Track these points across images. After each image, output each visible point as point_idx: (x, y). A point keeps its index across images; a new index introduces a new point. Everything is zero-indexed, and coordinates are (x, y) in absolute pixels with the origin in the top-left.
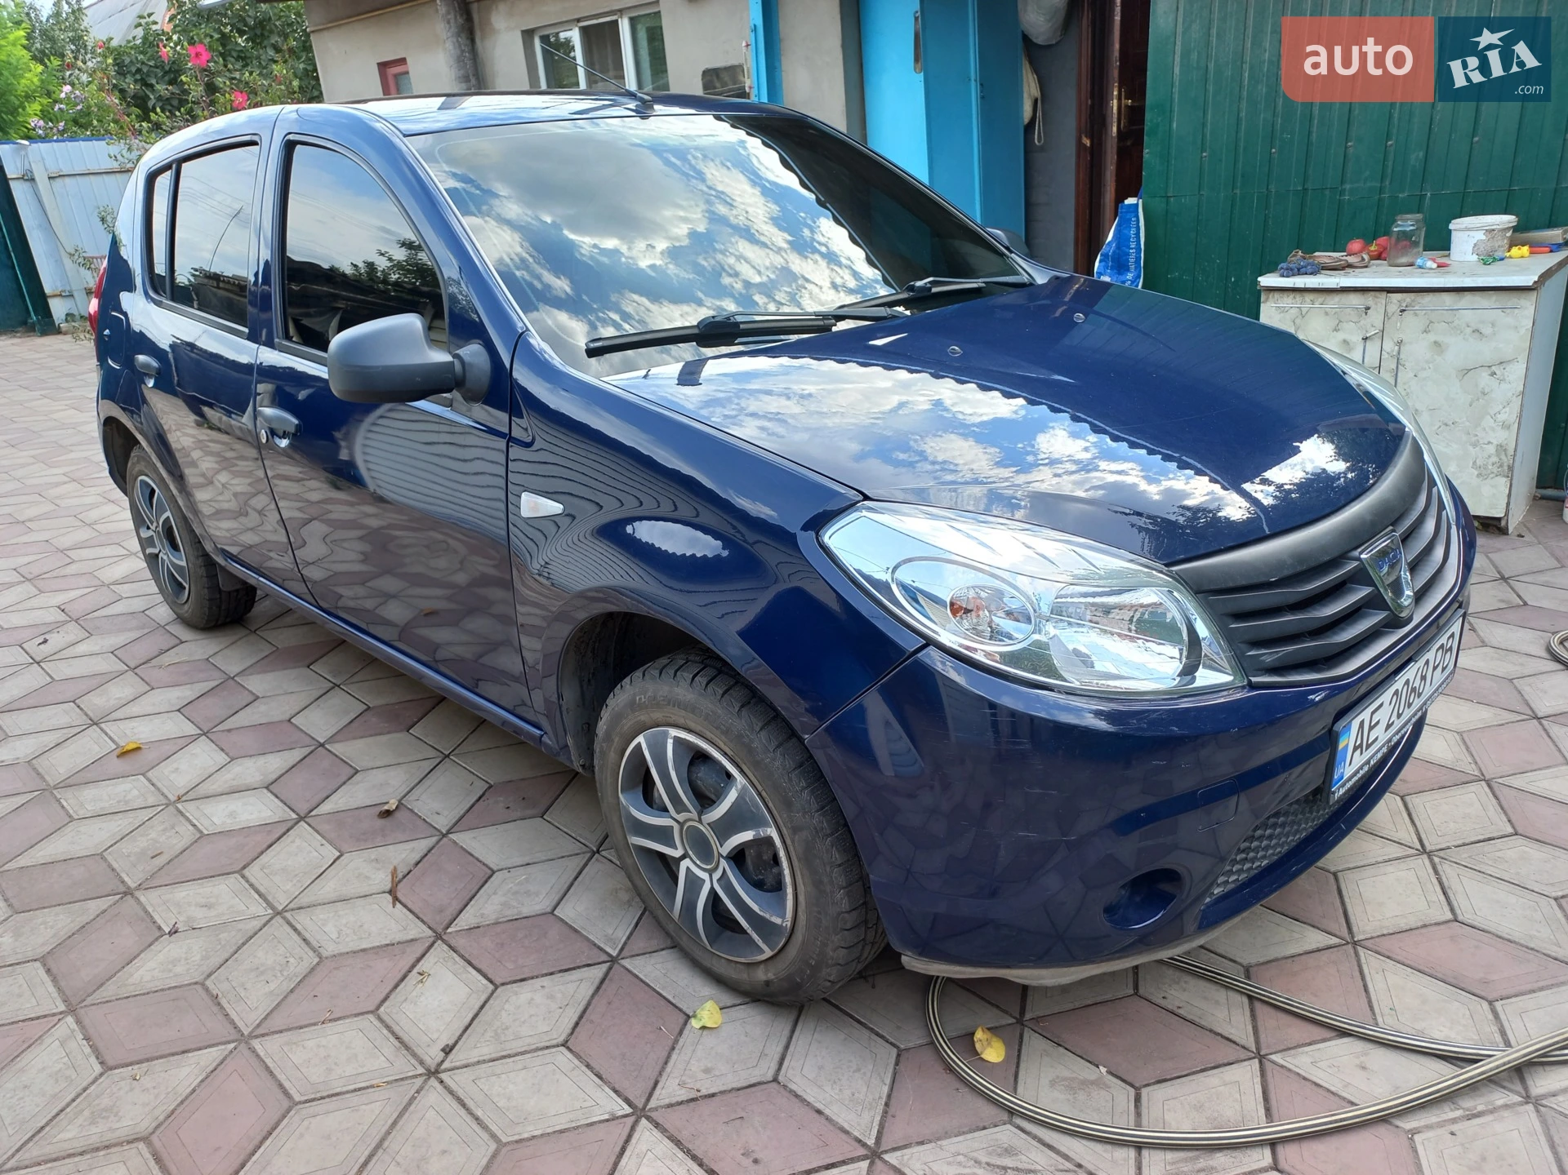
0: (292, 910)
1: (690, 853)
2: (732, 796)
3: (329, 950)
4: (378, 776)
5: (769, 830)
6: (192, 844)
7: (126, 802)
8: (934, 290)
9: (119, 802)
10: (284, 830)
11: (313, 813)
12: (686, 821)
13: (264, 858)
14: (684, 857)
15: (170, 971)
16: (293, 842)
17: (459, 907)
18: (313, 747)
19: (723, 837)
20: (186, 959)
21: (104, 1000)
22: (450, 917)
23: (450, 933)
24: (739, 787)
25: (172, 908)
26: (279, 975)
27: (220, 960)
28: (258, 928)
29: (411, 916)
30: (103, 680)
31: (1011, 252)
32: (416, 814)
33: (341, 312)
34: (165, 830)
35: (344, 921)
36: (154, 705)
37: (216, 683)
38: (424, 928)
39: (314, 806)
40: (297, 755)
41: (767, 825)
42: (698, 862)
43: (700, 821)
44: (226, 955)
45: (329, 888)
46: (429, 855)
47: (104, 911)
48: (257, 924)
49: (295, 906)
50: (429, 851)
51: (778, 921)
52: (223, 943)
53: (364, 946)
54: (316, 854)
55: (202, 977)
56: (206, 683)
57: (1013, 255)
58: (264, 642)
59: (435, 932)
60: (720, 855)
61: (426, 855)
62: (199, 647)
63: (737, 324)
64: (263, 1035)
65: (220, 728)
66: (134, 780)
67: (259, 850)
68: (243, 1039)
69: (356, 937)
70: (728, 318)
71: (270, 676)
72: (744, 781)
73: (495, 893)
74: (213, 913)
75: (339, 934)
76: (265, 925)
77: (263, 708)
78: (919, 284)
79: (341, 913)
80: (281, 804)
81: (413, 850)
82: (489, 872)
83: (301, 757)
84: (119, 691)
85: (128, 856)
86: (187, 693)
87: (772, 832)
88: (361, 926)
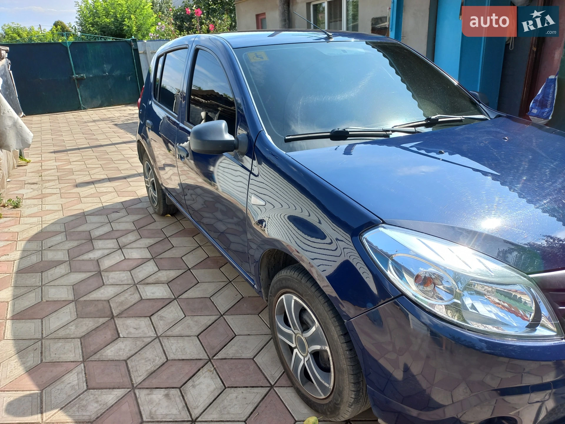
0: (163, 337)
1: (298, 346)
2: (313, 329)
3: (171, 357)
4: (205, 286)
5: (326, 347)
6: (138, 302)
7: (122, 281)
8: (440, 120)
9: (120, 280)
10: (169, 302)
11: (180, 297)
12: (297, 334)
13: (159, 313)
14: (296, 347)
15: (117, 353)
16: (170, 308)
17: (220, 349)
18: (186, 270)
19: (310, 345)
20: (124, 349)
21: (95, 360)
22: (216, 352)
23: (214, 359)
24: (317, 326)
25: (125, 327)
26: (152, 363)
27: (134, 352)
28: (150, 341)
29: (202, 349)
30: (128, 232)
31: (480, 103)
32: (214, 304)
33: (220, 111)
34: (131, 295)
35: (179, 345)
36: (140, 244)
37: (161, 239)
38: (206, 355)
39: (181, 294)
40: (181, 272)
41: (325, 345)
42: (300, 351)
43: (302, 335)
44: (136, 351)
45: (177, 330)
46: (215, 323)
47: (104, 323)
48: (149, 340)
49: (164, 335)
50: (215, 321)
51: (327, 385)
52: (137, 345)
53: (183, 358)
54: (177, 314)
55: (127, 358)
56: (159, 239)
57: (481, 104)
58: (181, 225)
59: (209, 357)
60: (308, 352)
61: (214, 323)
62: (160, 223)
63: (348, 132)
64: (140, 388)
65: (159, 257)
66: (126, 273)
67: (158, 309)
68: (133, 388)
69: (181, 353)
70: (344, 130)
71: (180, 239)
72: (318, 324)
73: (234, 345)
74: (137, 332)
75: (176, 350)
76: (152, 341)
77: (174, 251)
78: (433, 117)
79: (179, 341)
80: (170, 291)
81: (210, 320)
82: (234, 335)
83: (182, 273)
84: (131, 237)
85: (116, 303)
86: (151, 241)
87: (327, 348)
88: (184, 349)
